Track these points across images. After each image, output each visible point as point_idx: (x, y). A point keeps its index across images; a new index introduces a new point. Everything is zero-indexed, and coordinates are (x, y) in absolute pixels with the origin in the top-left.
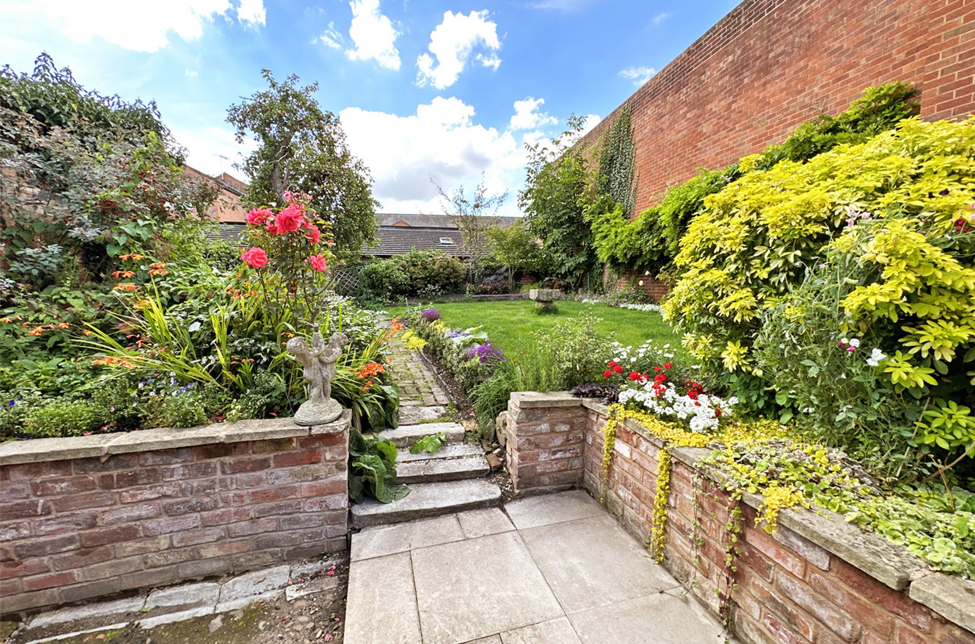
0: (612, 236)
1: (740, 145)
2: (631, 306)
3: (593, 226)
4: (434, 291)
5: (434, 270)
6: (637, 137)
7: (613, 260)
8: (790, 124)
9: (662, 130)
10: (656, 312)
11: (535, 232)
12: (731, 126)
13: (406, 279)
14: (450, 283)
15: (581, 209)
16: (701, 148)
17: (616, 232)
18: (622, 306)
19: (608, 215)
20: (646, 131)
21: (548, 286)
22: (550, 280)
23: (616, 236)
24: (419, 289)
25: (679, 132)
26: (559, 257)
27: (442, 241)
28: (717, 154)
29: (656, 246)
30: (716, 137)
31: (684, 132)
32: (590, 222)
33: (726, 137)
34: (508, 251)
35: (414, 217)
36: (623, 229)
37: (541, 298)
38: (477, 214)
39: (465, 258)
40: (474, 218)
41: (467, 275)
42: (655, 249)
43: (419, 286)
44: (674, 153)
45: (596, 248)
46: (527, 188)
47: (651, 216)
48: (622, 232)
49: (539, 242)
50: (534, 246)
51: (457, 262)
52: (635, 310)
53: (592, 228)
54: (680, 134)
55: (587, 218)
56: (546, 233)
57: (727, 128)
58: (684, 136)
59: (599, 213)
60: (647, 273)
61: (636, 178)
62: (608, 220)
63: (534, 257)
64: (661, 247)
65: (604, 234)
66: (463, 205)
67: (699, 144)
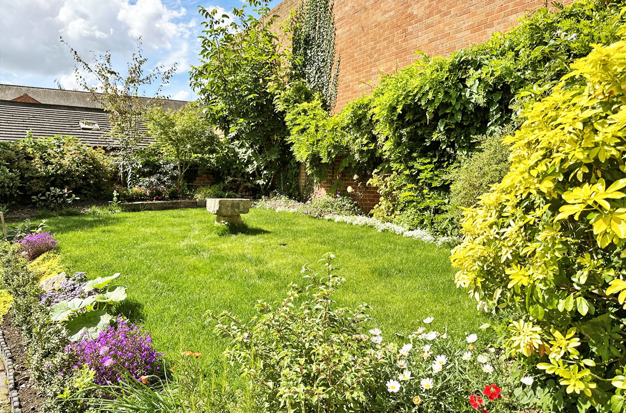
0: (312, 129)
1: (457, 32)
2: (338, 218)
3: (288, 117)
4: (61, 196)
5: (61, 166)
6: (337, 14)
7: (315, 159)
8: (512, 12)
9: (366, 9)
10: (372, 227)
11: (214, 121)
12: (444, 9)
13: (12, 179)
14: (89, 185)
15: (273, 95)
16: (411, 33)
17: (317, 126)
18: (327, 217)
19: (305, 105)
20: (347, 8)
21: (231, 189)
22: (234, 181)
23: (317, 131)
24: (36, 194)
25: (386, 12)
26: (244, 153)
27: (83, 126)
28: (431, 41)
29: (366, 145)
30: (429, 21)
31: (392, 13)
32: (283, 113)
33: (440, 22)
34: (177, 142)
35: (48, 91)
36: (324, 122)
37: (224, 211)
38: (132, 92)
39: (113, 149)
40: (127, 97)
41: (117, 172)
42: (365, 148)
43: (35, 188)
44: (381, 36)
45: (292, 144)
46: (202, 65)
47: (360, 108)
48: (324, 125)
49: (219, 133)
50: (212, 139)
51: (99, 156)
52: (344, 223)
53: (286, 119)
54: (387, 15)
55: (280, 107)
56: (228, 122)
57: (440, 11)
58: (392, 17)
59: (296, 102)
60: (355, 177)
61: (336, 63)
62: (305, 111)
63: (212, 151)
64: (372, 146)
65: (302, 127)
66: (111, 77)
67: (410, 29)
